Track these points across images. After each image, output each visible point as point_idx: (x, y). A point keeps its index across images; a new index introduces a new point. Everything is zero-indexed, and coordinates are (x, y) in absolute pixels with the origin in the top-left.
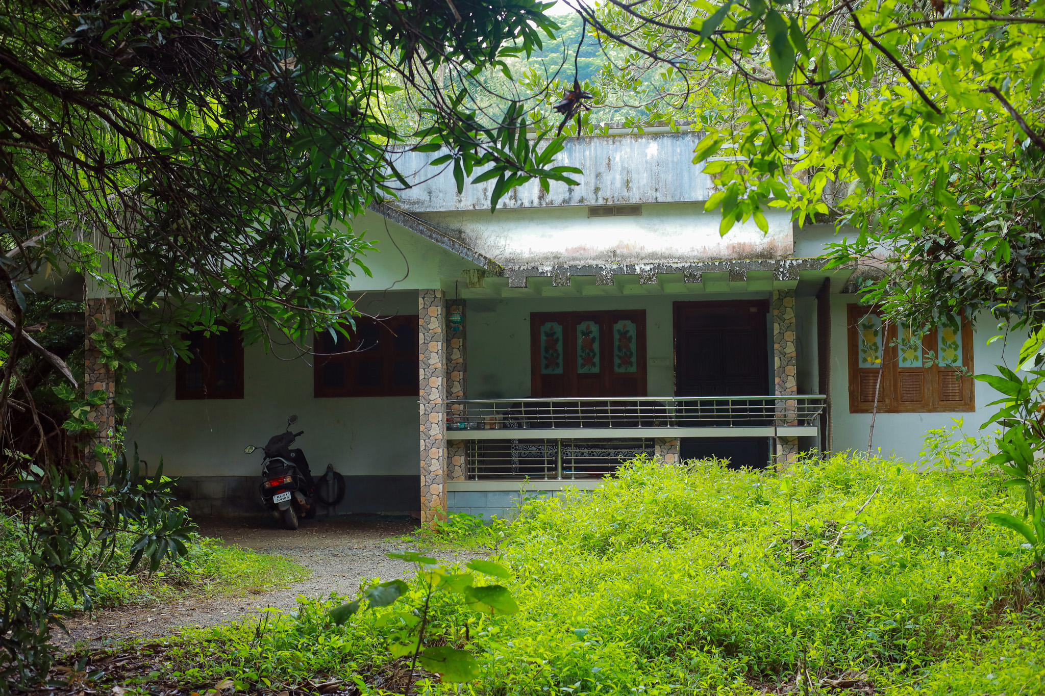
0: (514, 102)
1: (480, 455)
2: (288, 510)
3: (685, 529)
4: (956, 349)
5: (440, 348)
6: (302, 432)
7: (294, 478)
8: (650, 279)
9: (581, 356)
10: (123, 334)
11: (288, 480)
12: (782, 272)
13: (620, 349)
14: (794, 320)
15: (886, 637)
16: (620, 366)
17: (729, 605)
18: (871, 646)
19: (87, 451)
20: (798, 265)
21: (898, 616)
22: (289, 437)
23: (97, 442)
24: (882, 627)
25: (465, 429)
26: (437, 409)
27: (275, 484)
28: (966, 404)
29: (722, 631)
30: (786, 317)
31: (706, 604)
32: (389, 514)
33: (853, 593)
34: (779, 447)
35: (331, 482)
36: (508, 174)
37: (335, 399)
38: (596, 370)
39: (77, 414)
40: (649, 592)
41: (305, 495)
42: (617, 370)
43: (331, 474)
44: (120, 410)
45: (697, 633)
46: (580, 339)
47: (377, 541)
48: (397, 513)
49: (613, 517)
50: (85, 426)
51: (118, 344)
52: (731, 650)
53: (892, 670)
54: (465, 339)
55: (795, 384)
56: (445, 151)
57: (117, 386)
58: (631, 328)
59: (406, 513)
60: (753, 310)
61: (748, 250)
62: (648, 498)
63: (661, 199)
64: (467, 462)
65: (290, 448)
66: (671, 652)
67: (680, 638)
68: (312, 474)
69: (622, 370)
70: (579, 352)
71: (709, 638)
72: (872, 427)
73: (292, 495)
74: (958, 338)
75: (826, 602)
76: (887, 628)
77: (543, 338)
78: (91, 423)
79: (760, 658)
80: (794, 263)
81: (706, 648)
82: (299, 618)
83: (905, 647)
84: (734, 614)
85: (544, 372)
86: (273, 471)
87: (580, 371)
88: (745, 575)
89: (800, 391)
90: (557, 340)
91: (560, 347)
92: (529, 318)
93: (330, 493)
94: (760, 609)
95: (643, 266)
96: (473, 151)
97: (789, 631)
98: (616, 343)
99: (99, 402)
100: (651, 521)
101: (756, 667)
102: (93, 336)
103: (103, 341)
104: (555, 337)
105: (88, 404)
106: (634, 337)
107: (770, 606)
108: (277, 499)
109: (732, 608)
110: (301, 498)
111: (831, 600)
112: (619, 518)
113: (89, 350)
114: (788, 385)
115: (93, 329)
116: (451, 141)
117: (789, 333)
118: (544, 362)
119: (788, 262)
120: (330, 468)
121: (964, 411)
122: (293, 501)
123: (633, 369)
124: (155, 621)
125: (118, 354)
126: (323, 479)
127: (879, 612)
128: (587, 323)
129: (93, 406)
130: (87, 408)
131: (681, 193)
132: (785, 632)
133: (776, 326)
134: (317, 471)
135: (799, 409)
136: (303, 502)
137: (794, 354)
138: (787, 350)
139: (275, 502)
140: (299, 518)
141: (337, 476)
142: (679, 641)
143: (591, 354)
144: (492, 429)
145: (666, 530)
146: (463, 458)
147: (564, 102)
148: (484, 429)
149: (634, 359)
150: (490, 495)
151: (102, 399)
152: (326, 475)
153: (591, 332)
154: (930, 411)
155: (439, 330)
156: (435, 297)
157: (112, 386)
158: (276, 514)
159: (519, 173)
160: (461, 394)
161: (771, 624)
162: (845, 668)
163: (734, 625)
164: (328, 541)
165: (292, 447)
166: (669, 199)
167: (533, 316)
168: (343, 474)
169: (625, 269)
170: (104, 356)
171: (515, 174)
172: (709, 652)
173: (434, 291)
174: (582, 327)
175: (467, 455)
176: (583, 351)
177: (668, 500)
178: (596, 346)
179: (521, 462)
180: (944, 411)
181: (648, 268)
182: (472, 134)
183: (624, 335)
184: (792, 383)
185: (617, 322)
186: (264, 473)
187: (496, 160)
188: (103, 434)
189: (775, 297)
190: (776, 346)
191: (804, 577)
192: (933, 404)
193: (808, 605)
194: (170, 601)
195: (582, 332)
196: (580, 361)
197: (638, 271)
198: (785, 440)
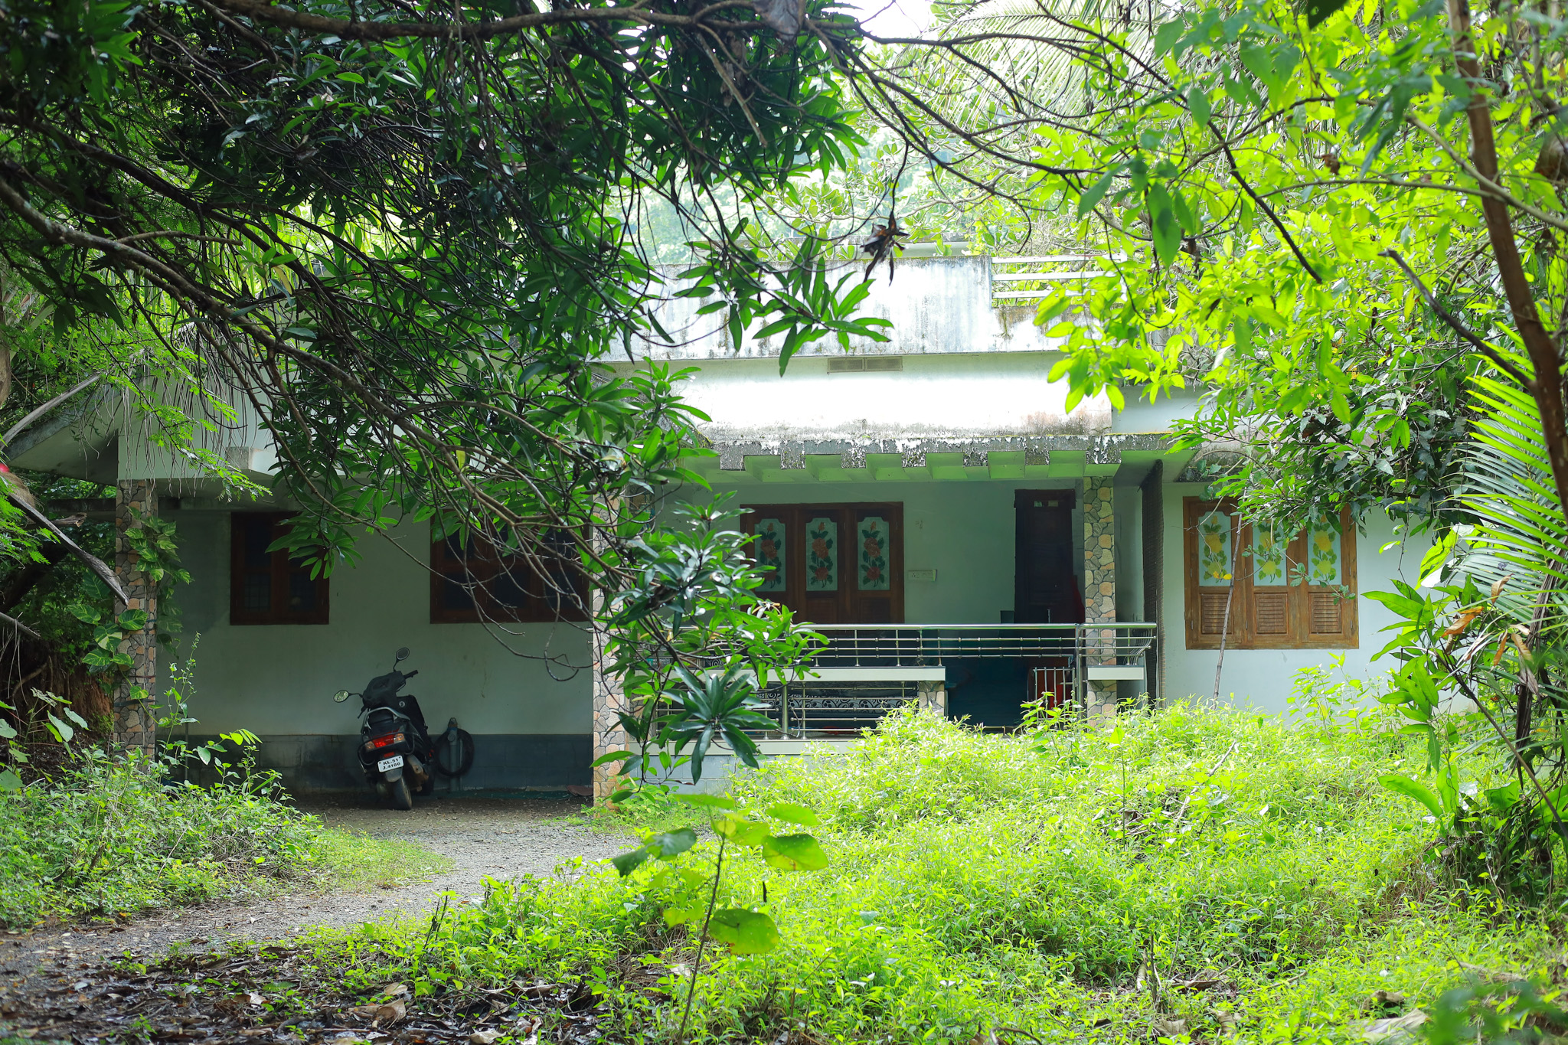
0: (811, 238)
2: (398, 781)
3: (977, 799)
4: (1333, 561)
6: (416, 672)
7: (407, 736)
8: (916, 460)
9: (812, 567)
10: (171, 531)
11: (399, 739)
12: (1098, 452)
13: (866, 556)
14: (1112, 519)
15: (1250, 930)
16: (866, 581)
17: (1048, 889)
18: (1231, 939)
19: (117, 695)
20: (1120, 443)
21: (1266, 904)
22: (398, 679)
23: (131, 683)
24: (1245, 918)
27: (382, 745)
28: (1346, 638)
29: (1041, 922)
30: (1102, 514)
31: (1019, 887)
32: (537, 789)
33: (1205, 876)
34: (1091, 695)
35: (454, 743)
36: (800, 326)
37: (461, 625)
38: (832, 587)
39: (103, 643)
40: (944, 872)
41: (422, 761)
42: (862, 587)
43: (454, 733)
44: (163, 639)
45: (1009, 924)
46: (810, 541)
47: (533, 824)
48: (549, 788)
49: (879, 782)
50: (115, 659)
51: (163, 544)
52: (1052, 946)
53: (1257, 970)
55: (1113, 607)
56: (717, 296)
57: (159, 604)
58: (882, 528)
59: (562, 788)
60: (1053, 504)
61: (1049, 421)
62: (925, 758)
63: (929, 349)
65: (398, 694)
66: (977, 948)
67: (987, 930)
68: (429, 732)
69: (869, 586)
70: (809, 562)
71: (1024, 930)
72: (1220, 667)
73: (405, 760)
74: (1336, 546)
75: (1172, 885)
76: (1252, 919)
78: (123, 657)
79: (1089, 956)
80: (1115, 440)
81: (1022, 941)
82: (484, 905)
83: (1274, 941)
84: (1056, 900)
86: (377, 726)
87: (810, 588)
88: (1067, 852)
89: (1119, 619)
90: (778, 545)
91: (781, 554)
93: (453, 760)
94: (1087, 895)
95: (907, 443)
96: (755, 297)
97: (1126, 921)
98: (861, 548)
99: (135, 627)
100: (931, 789)
101: (1085, 967)
102: (129, 533)
103: (142, 540)
104: (775, 540)
105: (120, 629)
106: (886, 540)
107: (1101, 893)
108: (382, 766)
109: (1052, 893)
110: (417, 765)
111: (1178, 884)
112: (889, 784)
113: (122, 552)
114: (1104, 609)
115: (128, 524)
116: (726, 283)
117: (1104, 537)
119: (1107, 439)
120: (452, 724)
121: (1344, 648)
122: (406, 770)
123: (885, 586)
124: (260, 921)
125: (163, 558)
126: (443, 738)
127: (1240, 899)
128: (821, 520)
129: (125, 631)
130: (119, 635)
131: (958, 340)
132: (1120, 924)
133: (1088, 527)
134: (435, 727)
135: (1119, 643)
136: (420, 771)
137: (1112, 566)
138: (1103, 561)
139: (381, 770)
140: (413, 793)
141: (464, 735)
142: (985, 933)
143: (826, 564)
145: (951, 800)
147: (874, 239)
149: (886, 572)
151: (139, 622)
152: (447, 733)
153: (826, 533)
154: (1296, 647)
157: (153, 605)
158: (381, 788)
159: (814, 326)
161: (1103, 913)
162: (1198, 967)
163: (1056, 915)
164: (462, 824)
165: (402, 692)
166: (941, 350)
168: (471, 732)
169: (881, 445)
170: (144, 561)
171: (810, 327)
172: (1025, 945)
174: (813, 525)
176: (814, 561)
177: (953, 760)
178: (833, 553)
180: (1316, 647)
181: (913, 445)
182: (754, 275)
183: (870, 535)
184: (1109, 606)
185: (862, 520)
186: (365, 729)
187: (785, 309)
188: (141, 672)
189: (1086, 487)
190: (1088, 555)
191: (1140, 858)
192: (1301, 638)
193: (1149, 891)
194: (271, 897)
195: (813, 533)
196: (810, 574)
197: (900, 449)
198: (1098, 685)
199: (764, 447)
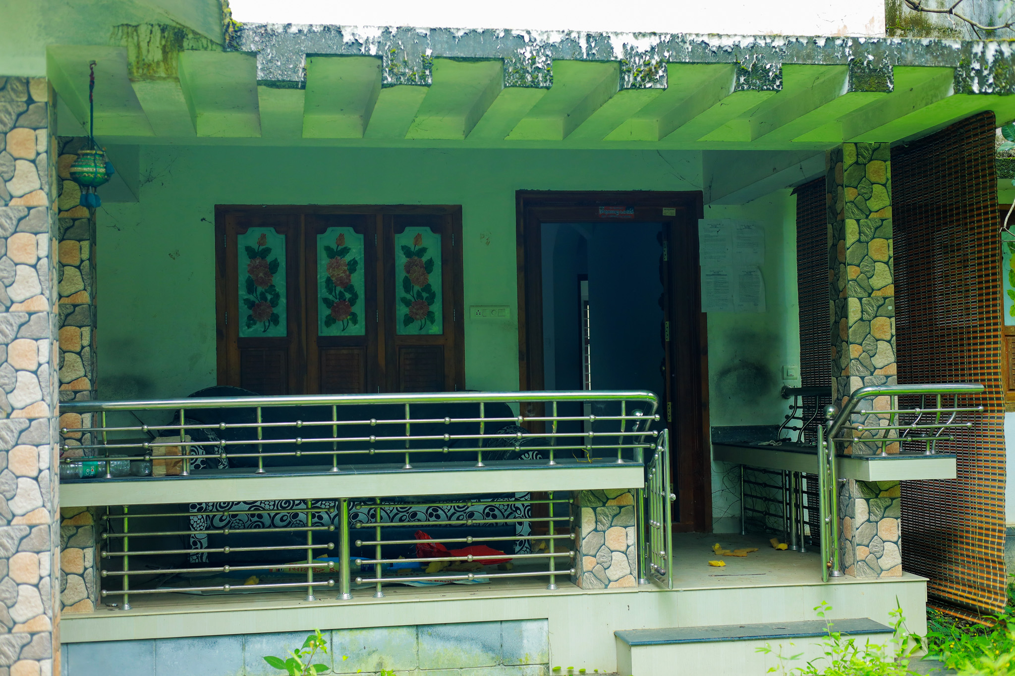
1: (135, 544)
5: (43, 251)
8: (650, 75)
9: (326, 301)
12: (979, 72)
13: (407, 287)
14: (889, 214)
16: (408, 320)
25: (97, 477)
26: (34, 434)
30: (873, 205)
34: (860, 507)
38: (357, 329)
42: (402, 330)
46: (323, 262)
54: (93, 244)
55: (892, 358)
58: (431, 243)
64: (102, 564)
69: (413, 329)
70: (322, 293)
77: (244, 262)
85: (245, 332)
87: (326, 332)
89: (902, 378)
90: (274, 267)
91: (279, 281)
92: (211, 218)
95: (631, 41)
98: (401, 274)
104: (269, 259)
106: (438, 263)
114: (878, 361)
117: (878, 242)
118: (244, 311)
123: (436, 329)
128: (339, 230)
133: (851, 226)
135: (906, 420)
137: (890, 291)
138: (876, 282)
143: (348, 296)
144: (172, 476)
146: (90, 553)
148: (150, 477)
149: (436, 308)
150: (165, 648)
153: (346, 251)
155: (42, 199)
156: (30, 101)
160: (86, 384)
167: (222, 213)
169: (583, 43)
173: (26, 82)
174: (328, 239)
175: (103, 545)
176: (330, 291)
178: (358, 280)
179: (213, 541)
181: (643, 45)
183: (414, 256)
184: (886, 358)
185: (401, 231)
189: (849, 160)
190: (852, 272)
195: (328, 249)
196: (324, 312)
197: (619, 53)
198: (872, 490)
199: (347, 38)
